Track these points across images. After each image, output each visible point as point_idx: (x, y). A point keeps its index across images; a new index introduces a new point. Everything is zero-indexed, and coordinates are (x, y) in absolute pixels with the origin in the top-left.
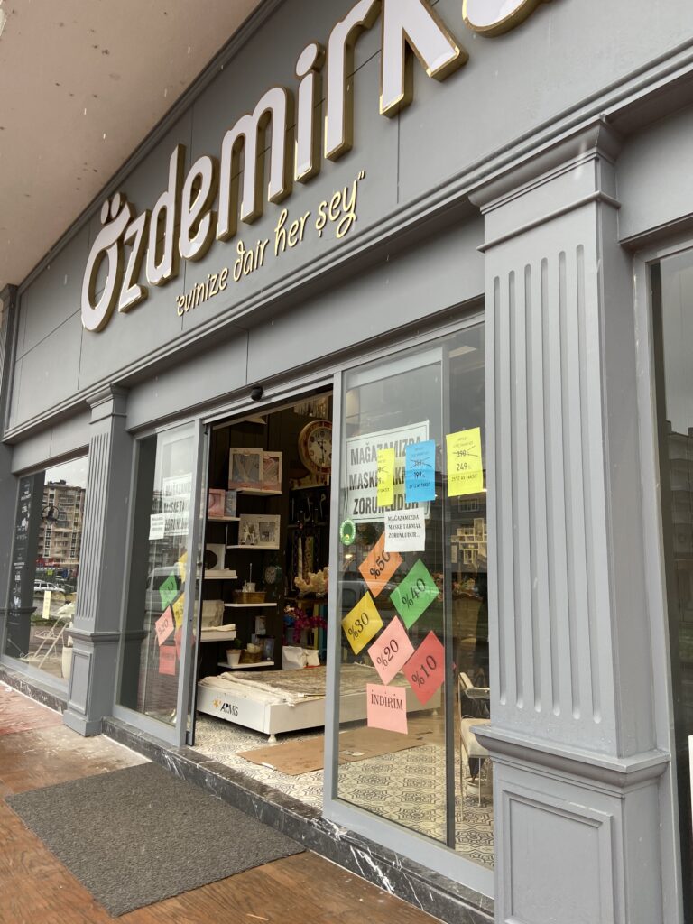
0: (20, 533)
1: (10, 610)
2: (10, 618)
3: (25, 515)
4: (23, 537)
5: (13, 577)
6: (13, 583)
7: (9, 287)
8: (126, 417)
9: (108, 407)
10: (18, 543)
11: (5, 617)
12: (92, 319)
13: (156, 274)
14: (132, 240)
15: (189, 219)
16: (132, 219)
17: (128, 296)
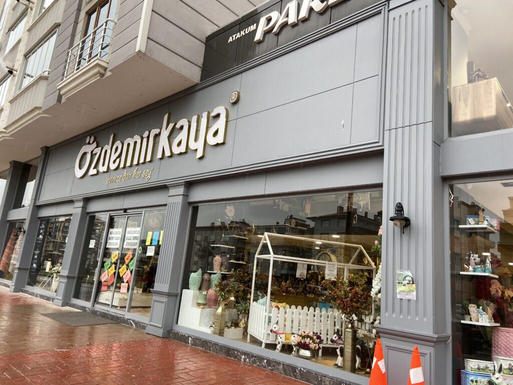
0: (38, 240)
1: (31, 269)
2: (31, 272)
3: (41, 234)
4: (40, 242)
5: (33, 257)
6: (33, 259)
7: (46, 147)
8: (86, 208)
9: (81, 204)
10: (37, 244)
11: (29, 271)
12: (79, 173)
13: (102, 169)
14: (96, 154)
15: (113, 157)
16: (97, 147)
17: (93, 171)
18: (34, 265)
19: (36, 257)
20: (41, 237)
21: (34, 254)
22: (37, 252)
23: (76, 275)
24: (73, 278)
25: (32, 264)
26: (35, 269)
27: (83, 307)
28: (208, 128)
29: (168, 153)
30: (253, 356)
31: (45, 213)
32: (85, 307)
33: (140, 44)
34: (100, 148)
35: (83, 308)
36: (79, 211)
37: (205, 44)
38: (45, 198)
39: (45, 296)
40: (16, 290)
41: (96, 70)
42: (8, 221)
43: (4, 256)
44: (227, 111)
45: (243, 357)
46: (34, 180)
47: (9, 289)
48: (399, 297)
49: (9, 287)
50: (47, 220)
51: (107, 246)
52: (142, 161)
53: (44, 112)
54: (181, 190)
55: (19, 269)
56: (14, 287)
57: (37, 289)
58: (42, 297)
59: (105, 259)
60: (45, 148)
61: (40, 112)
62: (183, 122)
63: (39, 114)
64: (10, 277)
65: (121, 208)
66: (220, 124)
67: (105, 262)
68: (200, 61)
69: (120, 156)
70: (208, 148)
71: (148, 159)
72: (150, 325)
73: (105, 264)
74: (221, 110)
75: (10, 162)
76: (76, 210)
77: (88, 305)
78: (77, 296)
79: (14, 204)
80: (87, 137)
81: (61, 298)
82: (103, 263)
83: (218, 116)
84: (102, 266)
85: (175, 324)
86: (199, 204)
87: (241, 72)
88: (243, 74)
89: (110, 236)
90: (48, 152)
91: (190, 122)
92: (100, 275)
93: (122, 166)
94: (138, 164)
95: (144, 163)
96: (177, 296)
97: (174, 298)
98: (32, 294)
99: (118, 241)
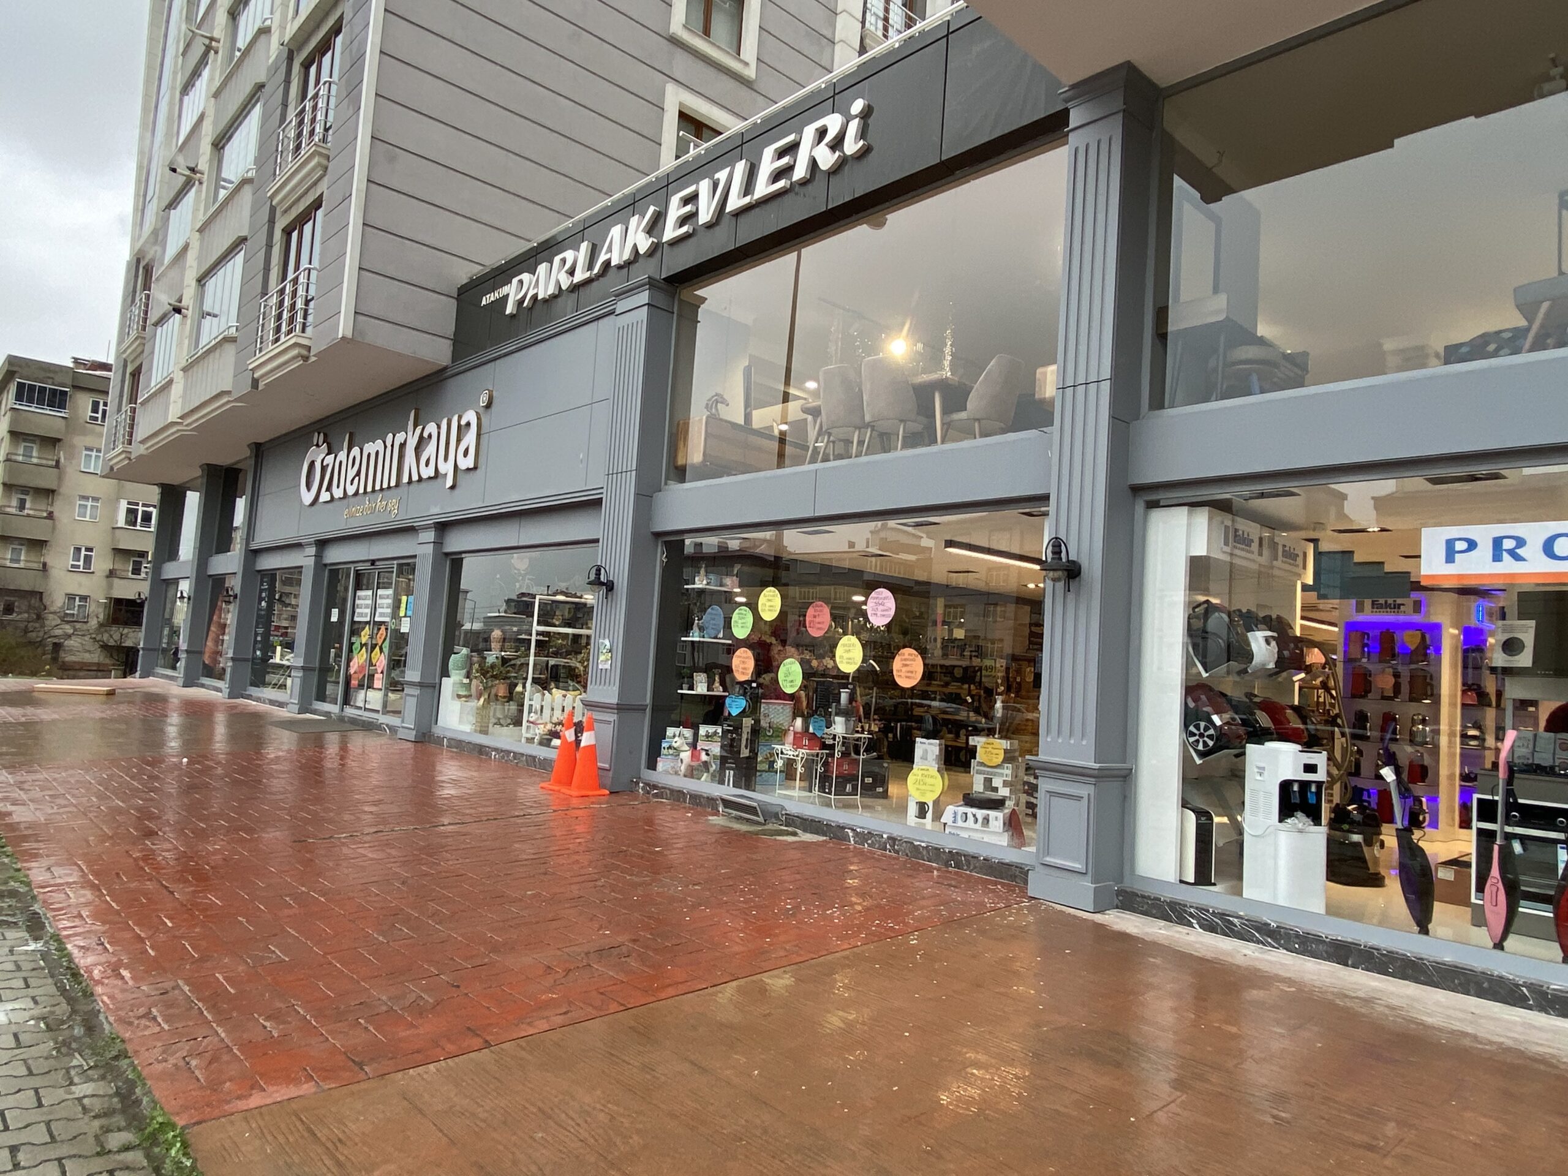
0: (261, 610)
1: (253, 659)
2: (253, 663)
3: (263, 599)
4: (263, 613)
5: (256, 638)
6: (256, 642)
7: (255, 443)
8: (322, 557)
9: (312, 550)
10: (259, 616)
11: (250, 663)
12: (307, 497)
13: (338, 493)
14: (328, 465)
15: (352, 473)
16: (328, 454)
17: (325, 496)
18: (258, 653)
19: (259, 638)
20: (263, 604)
21: (256, 634)
22: (260, 631)
23: (317, 665)
24: (312, 669)
25: (255, 652)
26: (260, 658)
27: (326, 712)
28: (459, 441)
29: (415, 478)
30: (502, 751)
31: (268, 563)
32: (330, 713)
33: (344, 327)
34: (333, 455)
35: (327, 714)
36: (311, 561)
37: (457, 299)
38: (262, 539)
39: (277, 701)
40: (231, 696)
41: (295, 352)
42: (210, 576)
43: (209, 638)
44: (479, 419)
45: (493, 753)
46: (244, 497)
47: (219, 694)
48: (600, 667)
49: (221, 691)
50: (270, 576)
51: (356, 619)
52: (385, 486)
53: (236, 400)
54: (430, 536)
55: (232, 659)
56: (228, 690)
57: (268, 693)
58: (272, 702)
59: (354, 639)
60: (254, 446)
61: (230, 399)
62: (431, 428)
63: (229, 402)
64: (220, 676)
65: (366, 558)
66: (470, 438)
67: (353, 643)
68: (450, 329)
69: (358, 474)
70: (460, 474)
71: (393, 484)
72: (403, 727)
73: (354, 647)
74: (470, 416)
75: (200, 467)
76: (305, 559)
77: (334, 709)
78: (322, 697)
79: (217, 548)
80: (313, 432)
81: (296, 702)
82: (351, 644)
83: (468, 424)
84: (350, 651)
85: (433, 725)
86: (463, 555)
87: (495, 359)
88: (498, 362)
89: (358, 602)
90: (260, 451)
91: (439, 427)
92: (348, 666)
93: (361, 491)
94: (382, 489)
95: (389, 487)
96: (435, 687)
97: (430, 690)
98: (258, 700)
99: (368, 611)
